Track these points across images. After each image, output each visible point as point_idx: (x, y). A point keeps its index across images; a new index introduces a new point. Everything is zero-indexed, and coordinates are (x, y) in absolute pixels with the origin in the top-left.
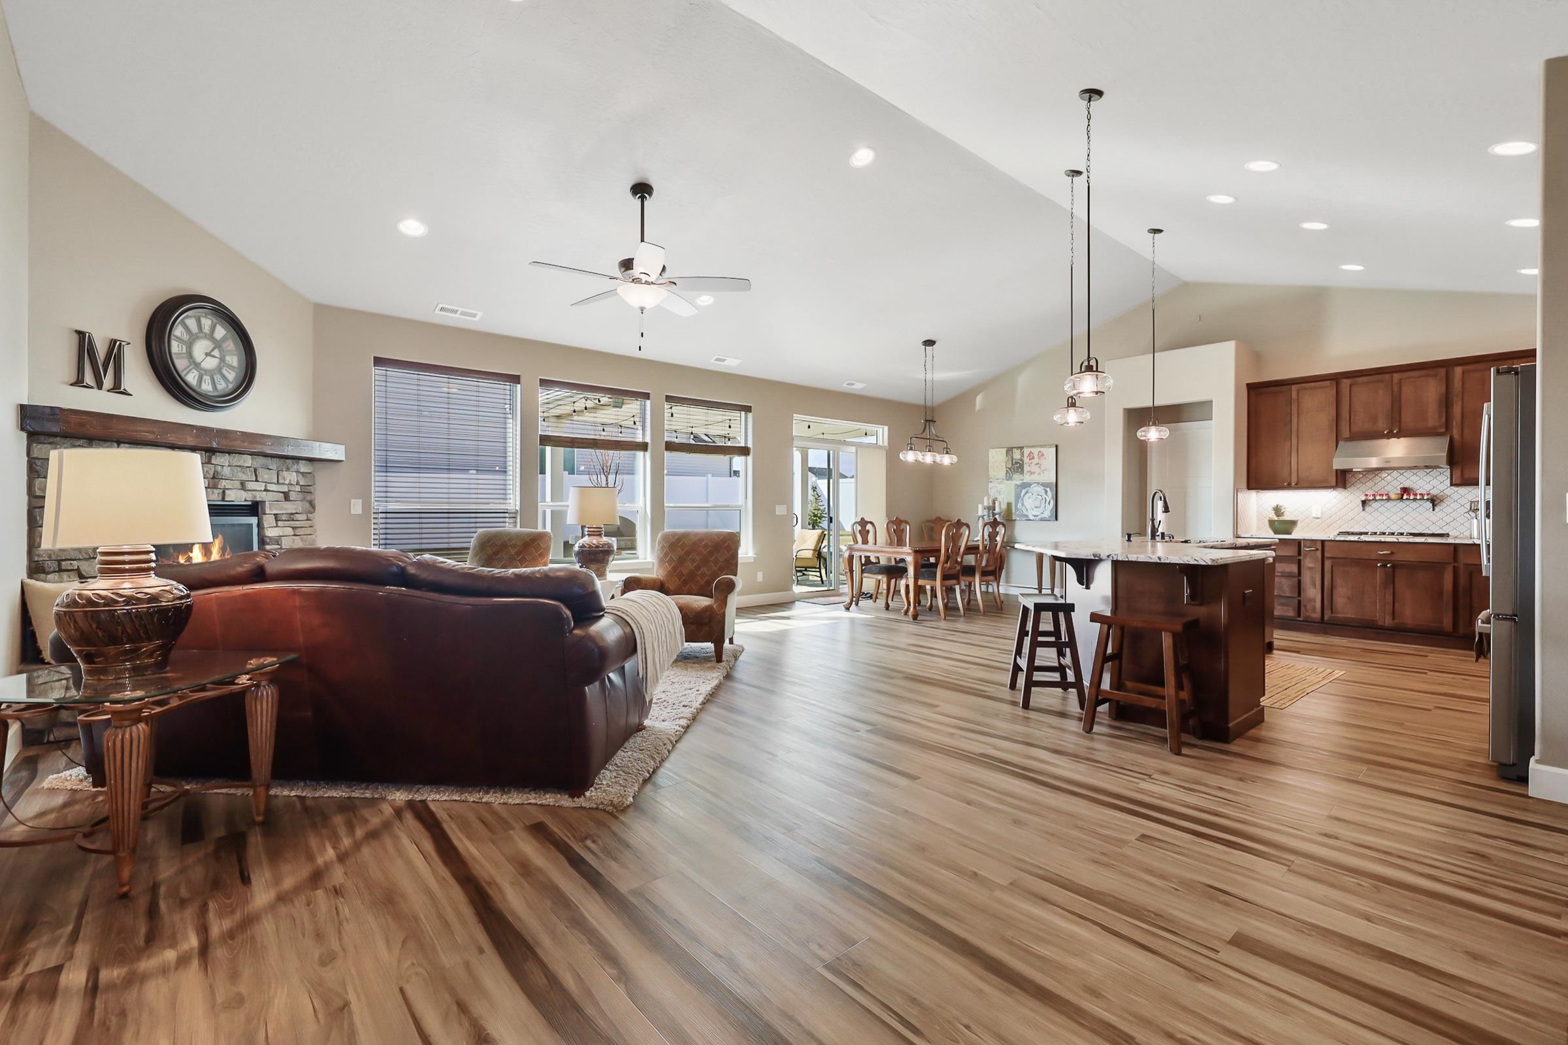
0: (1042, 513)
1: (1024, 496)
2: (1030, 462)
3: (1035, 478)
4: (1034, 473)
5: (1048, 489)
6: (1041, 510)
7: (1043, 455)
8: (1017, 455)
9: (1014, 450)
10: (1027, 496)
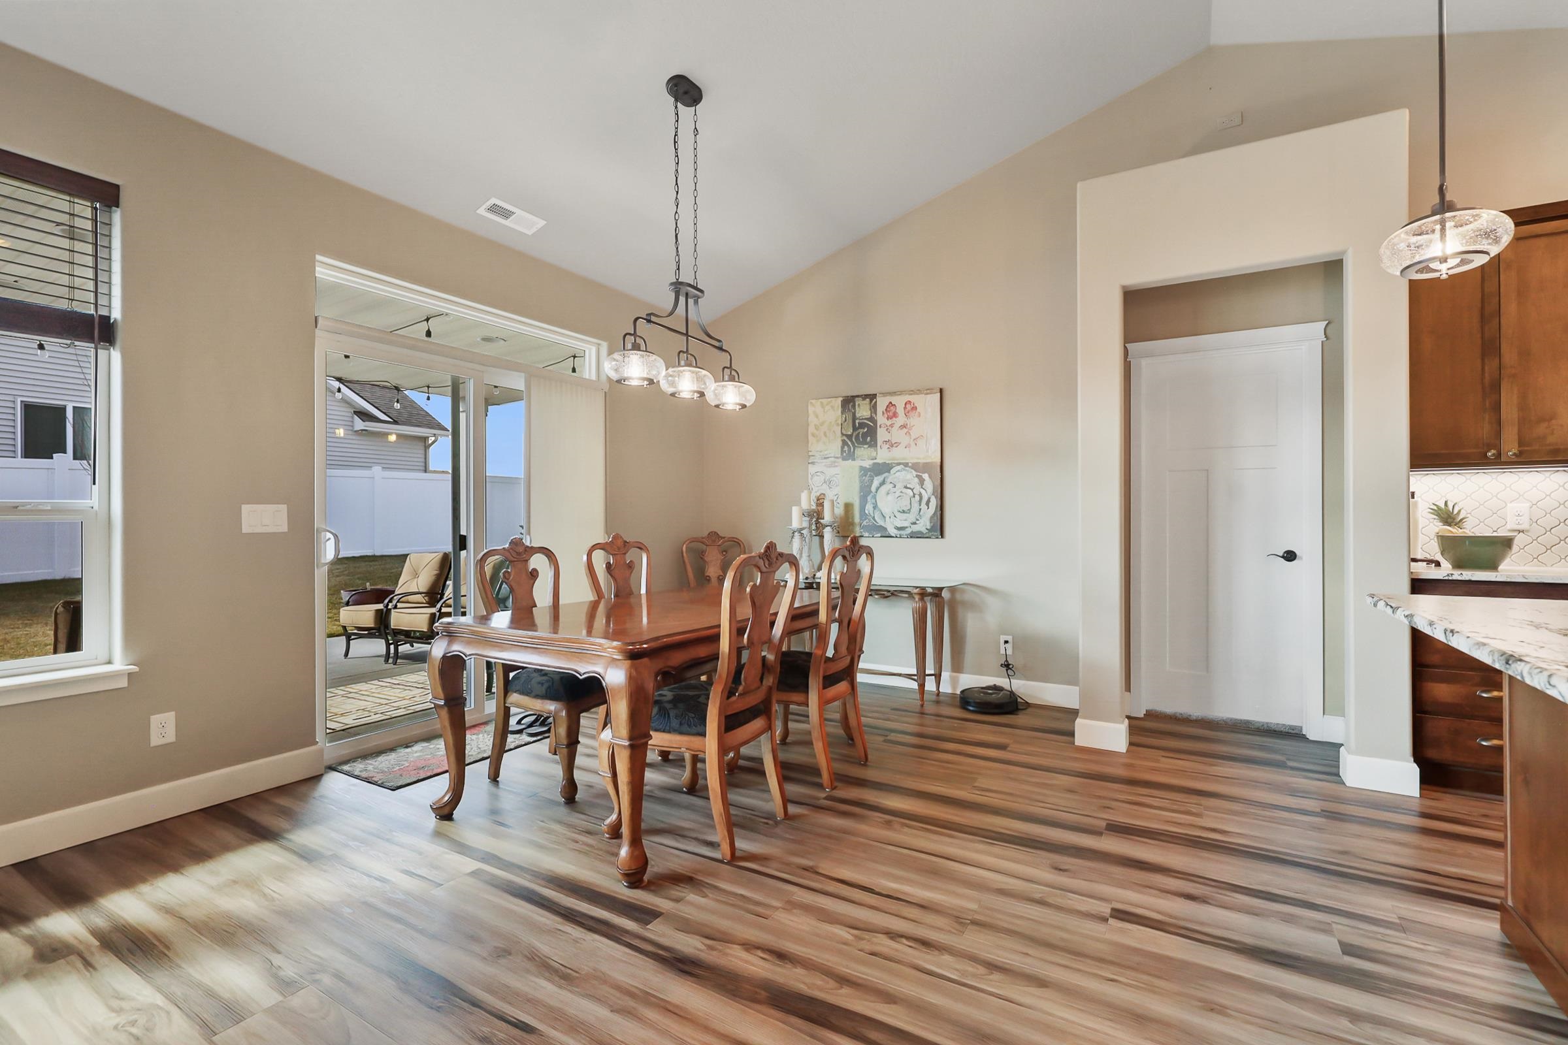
0: (915, 523)
1: (877, 489)
2: (889, 423)
3: (899, 454)
4: (897, 444)
5: (926, 476)
6: (912, 517)
7: (914, 408)
8: (863, 411)
9: (858, 401)
10: (884, 489)
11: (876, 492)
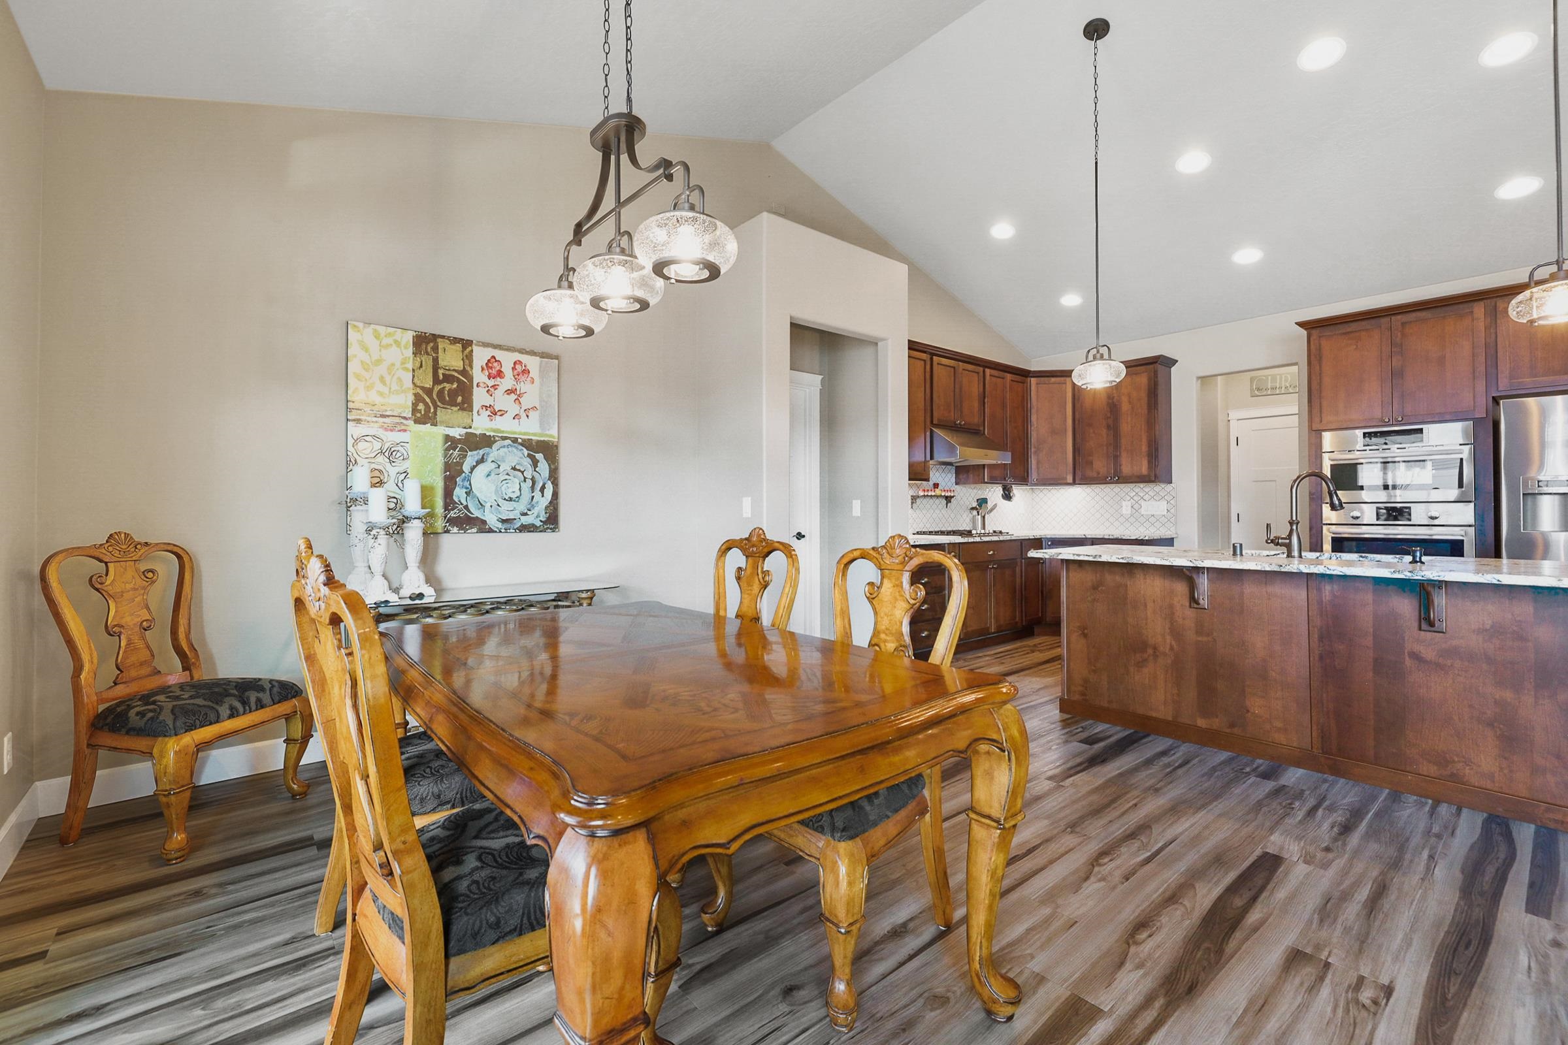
0: (525, 514)
1: (472, 468)
2: (491, 383)
3: (505, 425)
4: (502, 413)
5: (539, 456)
6: (522, 506)
7: (526, 372)
8: (451, 359)
9: (442, 344)
10: (482, 470)
11: (471, 473)
